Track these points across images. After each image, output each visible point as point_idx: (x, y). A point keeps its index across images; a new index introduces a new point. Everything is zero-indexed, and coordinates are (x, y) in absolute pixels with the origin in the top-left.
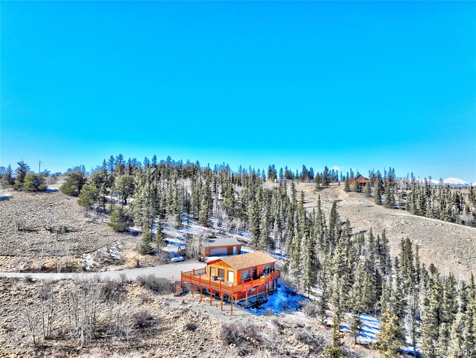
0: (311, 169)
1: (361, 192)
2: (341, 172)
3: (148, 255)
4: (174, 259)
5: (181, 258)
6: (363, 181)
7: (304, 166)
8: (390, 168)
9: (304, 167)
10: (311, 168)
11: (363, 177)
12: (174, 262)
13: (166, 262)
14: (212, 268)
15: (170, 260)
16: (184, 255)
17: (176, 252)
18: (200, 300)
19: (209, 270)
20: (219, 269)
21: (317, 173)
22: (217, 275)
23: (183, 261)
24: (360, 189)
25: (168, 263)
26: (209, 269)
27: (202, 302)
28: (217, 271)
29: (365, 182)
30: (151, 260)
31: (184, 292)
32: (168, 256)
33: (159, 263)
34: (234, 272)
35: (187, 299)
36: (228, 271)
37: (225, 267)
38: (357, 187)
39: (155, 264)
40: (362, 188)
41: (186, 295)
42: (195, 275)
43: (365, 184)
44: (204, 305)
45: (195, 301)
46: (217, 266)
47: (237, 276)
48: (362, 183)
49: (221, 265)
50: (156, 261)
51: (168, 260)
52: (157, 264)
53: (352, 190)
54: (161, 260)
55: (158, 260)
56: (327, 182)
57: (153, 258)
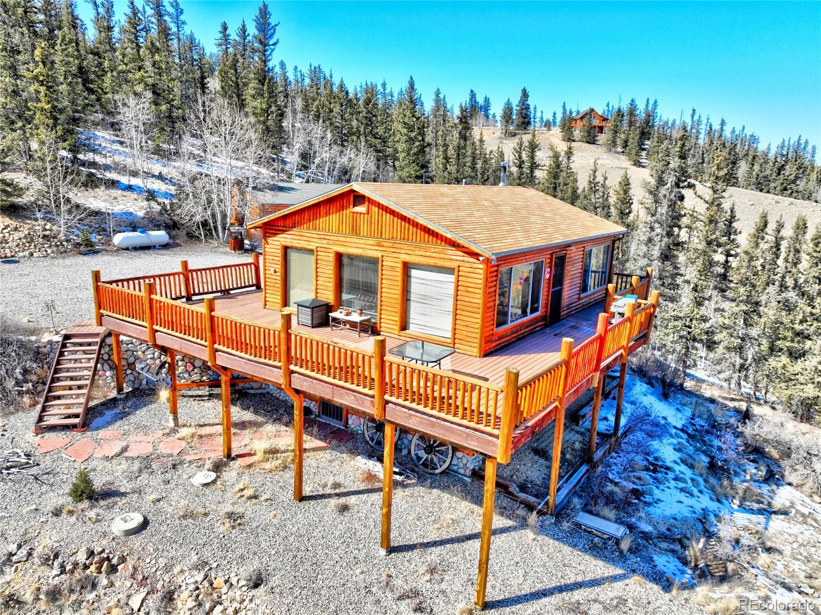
0: (487, 100)
1: (594, 143)
4: (125, 238)
5: (160, 235)
6: (596, 122)
7: (472, 91)
8: (648, 100)
9: (473, 95)
10: (486, 98)
11: (597, 113)
12: (127, 249)
13: (82, 248)
14: (294, 257)
15: (108, 242)
16: (172, 227)
17: (141, 214)
18: (219, 453)
19: (279, 267)
20: (339, 256)
21: (506, 100)
22: (328, 296)
23: (165, 246)
24: (594, 138)
25: (96, 252)
26: (280, 259)
27: (230, 474)
28: (328, 269)
29: (600, 125)
30: (7, 235)
31: (122, 396)
32: (97, 226)
33: (49, 251)
34: (460, 273)
35: (126, 454)
36: (407, 267)
37: (385, 244)
38: (586, 134)
39: (27, 253)
40: (597, 136)
41: (133, 419)
42: (194, 298)
43: (601, 129)
44: (246, 496)
45: (182, 463)
46: (325, 242)
47: (480, 301)
48: (595, 127)
49: (355, 231)
50: (32, 240)
51: (95, 238)
52: (35, 254)
53: (577, 139)
54: (62, 237)
55: (45, 237)
56: (523, 123)
57: (16, 229)
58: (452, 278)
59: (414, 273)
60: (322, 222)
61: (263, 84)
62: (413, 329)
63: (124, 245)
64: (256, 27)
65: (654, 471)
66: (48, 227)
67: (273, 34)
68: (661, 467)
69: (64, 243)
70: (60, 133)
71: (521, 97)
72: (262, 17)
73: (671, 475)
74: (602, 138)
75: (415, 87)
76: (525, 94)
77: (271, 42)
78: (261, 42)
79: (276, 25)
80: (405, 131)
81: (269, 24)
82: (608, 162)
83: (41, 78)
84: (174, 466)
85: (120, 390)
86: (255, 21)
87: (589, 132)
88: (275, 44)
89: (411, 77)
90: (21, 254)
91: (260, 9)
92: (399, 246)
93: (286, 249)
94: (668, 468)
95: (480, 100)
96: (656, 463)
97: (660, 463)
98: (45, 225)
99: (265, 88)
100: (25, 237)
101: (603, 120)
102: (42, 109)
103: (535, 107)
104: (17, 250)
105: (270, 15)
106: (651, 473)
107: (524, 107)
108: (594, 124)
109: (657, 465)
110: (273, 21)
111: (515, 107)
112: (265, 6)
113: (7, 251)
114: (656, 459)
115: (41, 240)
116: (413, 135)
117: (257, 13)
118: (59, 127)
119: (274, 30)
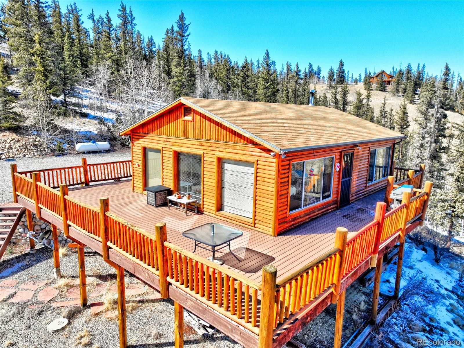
0: (319, 68)
1: (384, 91)
2: (352, 74)
3: (7, 133)
4: (82, 146)
6: (386, 79)
7: (310, 64)
8: (419, 64)
9: (311, 66)
10: (318, 67)
11: (386, 73)
12: (84, 153)
13: (56, 152)
14: (151, 155)
15: (73, 149)
19: (140, 163)
20: (177, 155)
21: (330, 68)
22: (170, 184)
24: (384, 88)
25: (64, 155)
26: (141, 156)
28: (170, 164)
29: (388, 80)
30: (12, 144)
31: (33, 252)
32: (68, 139)
33: (36, 154)
34: (258, 166)
35: (11, 300)
36: (221, 162)
37: (205, 144)
38: (380, 86)
39: (21, 155)
40: (387, 87)
41: (32, 270)
42: (91, 184)
43: (389, 83)
44: (83, 343)
45: (48, 309)
46: (167, 143)
47: (273, 189)
48: (385, 81)
49: (185, 135)
50: (27, 147)
51: (65, 146)
52: (27, 156)
53: (374, 89)
54: (45, 145)
55: (35, 145)
56: (341, 80)
57: (18, 141)
58: (252, 170)
59: (227, 166)
60: (164, 129)
61: (181, 59)
62: (227, 210)
63: (81, 151)
64: (178, 26)
65: (431, 332)
66: (37, 140)
67: (187, 30)
68: (436, 328)
69: (46, 149)
70: (48, 85)
71: (339, 66)
72: (181, 21)
73: (445, 337)
74: (389, 88)
75: (270, 56)
76: (342, 64)
77: (186, 34)
78: (180, 35)
79: (188, 25)
80: (263, 82)
81: (185, 24)
82: (393, 101)
83: (38, 53)
84: (40, 313)
85: (32, 247)
86: (177, 23)
87: (381, 84)
88: (188, 35)
89: (267, 50)
90: (18, 156)
91: (180, 16)
92: (214, 145)
93: (145, 150)
94: (442, 330)
95: (315, 69)
96: (432, 323)
97: (435, 324)
98: (36, 138)
99: (182, 61)
100: (23, 145)
101: (390, 77)
102: (39, 71)
103: (348, 72)
104: (17, 153)
105: (185, 19)
106: (427, 334)
107: (341, 71)
108: (385, 80)
109: (433, 326)
110: (187, 22)
111: (335, 72)
112: (183, 14)
113: (11, 154)
114: (431, 319)
115: (32, 147)
116: (268, 85)
117: (178, 18)
118: (48, 81)
119: (188, 27)
